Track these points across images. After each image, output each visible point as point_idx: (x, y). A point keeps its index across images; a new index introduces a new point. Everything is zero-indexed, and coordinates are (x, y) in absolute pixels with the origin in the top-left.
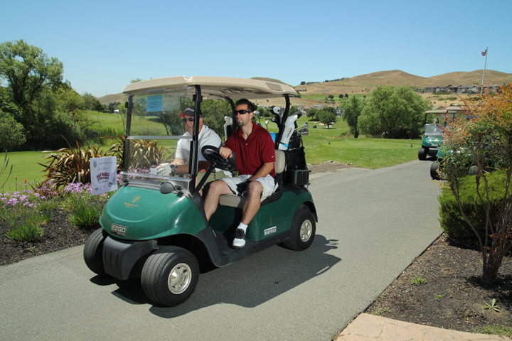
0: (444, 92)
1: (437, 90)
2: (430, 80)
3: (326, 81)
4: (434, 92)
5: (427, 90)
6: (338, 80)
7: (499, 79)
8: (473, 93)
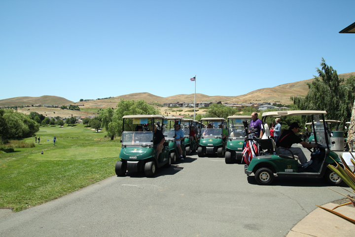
0: (175, 107)
1: (171, 105)
2: (167, 99)
3: (98, 99)
4: (169, 107)
5: (165, 105)
6: (107, 98)
7: (205, 99)
8: (192, 107)
